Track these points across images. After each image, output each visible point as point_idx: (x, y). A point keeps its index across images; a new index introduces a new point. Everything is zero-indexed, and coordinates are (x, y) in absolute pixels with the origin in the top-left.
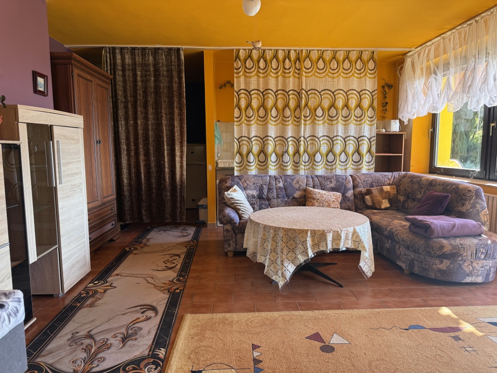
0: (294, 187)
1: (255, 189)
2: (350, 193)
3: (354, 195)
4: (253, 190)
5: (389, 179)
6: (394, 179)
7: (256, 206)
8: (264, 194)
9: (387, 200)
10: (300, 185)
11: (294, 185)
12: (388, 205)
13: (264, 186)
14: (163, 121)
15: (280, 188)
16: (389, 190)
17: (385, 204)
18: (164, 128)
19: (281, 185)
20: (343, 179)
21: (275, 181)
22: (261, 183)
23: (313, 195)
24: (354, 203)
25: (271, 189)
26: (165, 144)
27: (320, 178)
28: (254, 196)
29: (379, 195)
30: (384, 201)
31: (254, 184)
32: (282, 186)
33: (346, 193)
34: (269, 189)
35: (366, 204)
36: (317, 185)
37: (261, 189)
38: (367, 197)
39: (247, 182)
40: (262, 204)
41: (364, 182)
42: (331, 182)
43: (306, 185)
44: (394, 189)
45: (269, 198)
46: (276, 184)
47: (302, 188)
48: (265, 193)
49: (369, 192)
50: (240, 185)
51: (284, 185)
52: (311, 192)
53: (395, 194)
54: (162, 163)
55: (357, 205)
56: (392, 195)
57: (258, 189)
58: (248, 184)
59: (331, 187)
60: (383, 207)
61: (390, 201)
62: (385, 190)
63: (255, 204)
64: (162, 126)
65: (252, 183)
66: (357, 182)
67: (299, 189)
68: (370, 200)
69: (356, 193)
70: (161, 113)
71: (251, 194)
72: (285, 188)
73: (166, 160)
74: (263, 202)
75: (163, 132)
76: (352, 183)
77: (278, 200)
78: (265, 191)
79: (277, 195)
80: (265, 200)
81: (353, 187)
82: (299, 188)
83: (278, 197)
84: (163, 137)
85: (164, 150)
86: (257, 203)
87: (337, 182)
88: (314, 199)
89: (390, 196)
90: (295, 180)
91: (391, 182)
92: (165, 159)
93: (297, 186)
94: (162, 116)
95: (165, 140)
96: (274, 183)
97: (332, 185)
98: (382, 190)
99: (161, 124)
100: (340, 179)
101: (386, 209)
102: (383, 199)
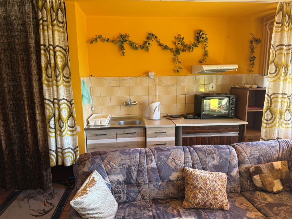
0: (170, 167)
1: (121, 172)
2: (235, 172)
3: (240, 172)
4: (119, 174)
5: (277, 151)
6: (283, 151)
7: (122, 195)
8: (132, 178)
9: (279, 180)
10: (177, 164)
11: (170, 164)
12: (281, 188)
13: (133, 168)
14: (22, 82)
15: (152, 169)
16: (281, 168)
17: (278, 186)
18: (24, 90)
19: (154, 164)
20: (227, 154)
21: (147, 160)
22: (129, 163)
23: (193, 180)
24: (240, 183)
25: (141, 171)
26: (26, 108)
27: (200, 153)
28: (120, 182)
29: (270, 175)
30: (275, 181)
31: (120, 166)
32: (155, 166)
33: (231, 172)
34: (139, 172)
35: (254, 184)
36: (197, 164)
37: (129, 172)
38: (256, 177)
39: (111, 163)
40: (130, 192)
41: (251, 156)
42: (213, 158)
43: (184, 163)
44: (285, 165)
45: (139, 183)
46: (147, 164)
47: (179, 167)
48: (134, 178)
49: (258, 171)
50: (102, 168)
51: (157, 164)
52: (191, 176)
53: (287, 172)
54: (25, 128)
55: (243, 185)
56: (284, 174)
57: (125, 173)
58: (112, 167)
59: (214, 165)
60: (275, 190)
61: (283, 182)
62: (276, 168)
63: (121, 193)
64: (22, 88)
65: (118, 164)
66: (242, 158)
67: (175, 170)
68: (260, 181)
69: (242, 170)
70: (19, 73)
71: (116, 180)
72: (159, 169)
73: (28, 125)
74: (132, 189)
75: (23, 95)
76: (237, 158)
77: (150, 185)
78: (134, 174)
79: (149, 179)
80: (133, 187)
81: (239, 164)
82: (176, 168)
83: (150, 182)
84: (24, 100)
85: (25, 114)
86: (123, 191)
87: (220, 158)
88: (196, 187)
89: (282, 175)
90: (171, 157)
91: (280, 156)
92: (26, 124)
93: (172, 165)
94: (20, 77)
95: (26, 103)
96: (145, 162)
97: (215, 162)
98: (272, 167)
99: (20, 85)
100: (223, 154)
101: (278, 192)
102: (275, 179)
